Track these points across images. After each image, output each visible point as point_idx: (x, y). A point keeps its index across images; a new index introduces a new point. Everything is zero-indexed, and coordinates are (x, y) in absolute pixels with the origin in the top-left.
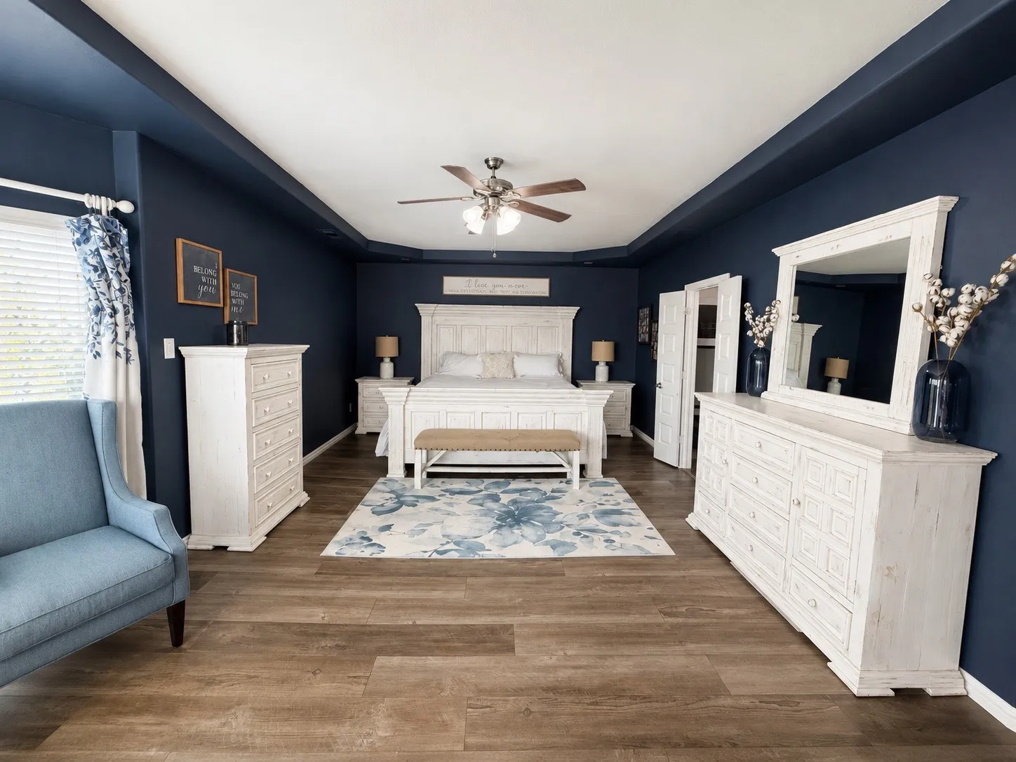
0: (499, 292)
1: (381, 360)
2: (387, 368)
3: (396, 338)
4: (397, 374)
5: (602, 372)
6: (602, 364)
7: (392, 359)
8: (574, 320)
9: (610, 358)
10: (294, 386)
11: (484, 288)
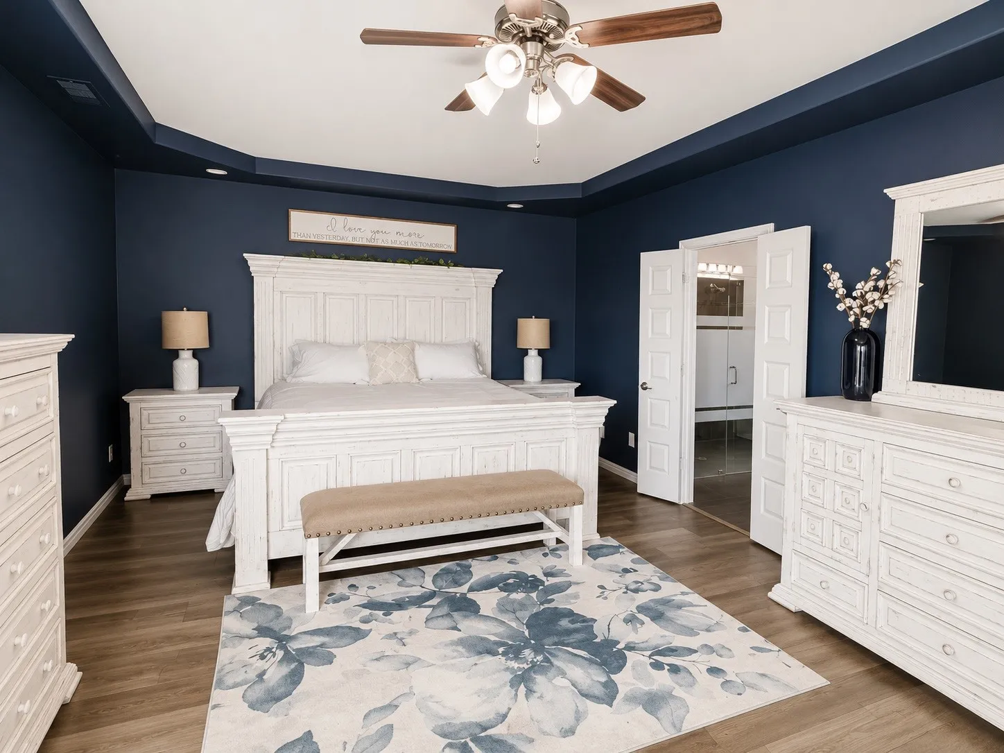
0: (381, 241)
1: (175, 354)
2: (186, 370)
3: (204, 315)
4: (206, 380)
5: (533, 365)
6: (533, 353)
7: (196, 353)
8: (493, 288)
9: (545, 345)
10: (44, 431)
11: (359, 234)
